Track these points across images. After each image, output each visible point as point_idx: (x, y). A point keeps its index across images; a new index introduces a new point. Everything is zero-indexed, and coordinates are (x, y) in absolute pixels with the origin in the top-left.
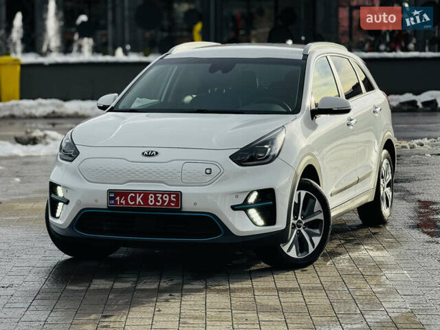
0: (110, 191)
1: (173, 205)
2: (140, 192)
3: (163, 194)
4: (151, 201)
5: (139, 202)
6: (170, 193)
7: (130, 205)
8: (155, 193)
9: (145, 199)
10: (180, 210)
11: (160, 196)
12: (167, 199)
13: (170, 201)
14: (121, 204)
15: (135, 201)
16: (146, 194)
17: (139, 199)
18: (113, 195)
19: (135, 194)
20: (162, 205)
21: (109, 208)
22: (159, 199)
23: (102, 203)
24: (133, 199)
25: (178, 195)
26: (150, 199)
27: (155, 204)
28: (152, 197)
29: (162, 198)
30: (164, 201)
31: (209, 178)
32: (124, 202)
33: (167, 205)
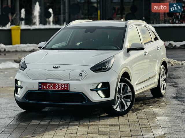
0: (39, 83)
1: (66, 89)
2: (52, 83)
3: (61, 84)
4: (57, 87)
5: (52, 88)
6: (64, 84)
7: (47, 89)
8: (58, 84)
9: (54, 86)
10: (69, 91)
11: (60, 85)
12: (63, 86)
13: (65, 87)
14: (44, 88)
16: (54, 84)
17: (51, 86)
18: (41, 84)
19: (50, 84)
20: (61, 89)
21: (39, 90)
23: (36, 88)
24: (49, 86)
25: (68, 85)
26: (56, 86)
27: (58, 89)
28: (57, 85)
29: (61, 86)
30: (62, 87)
31: (81, 77)
32: (45, 88)
33: (63, 89)
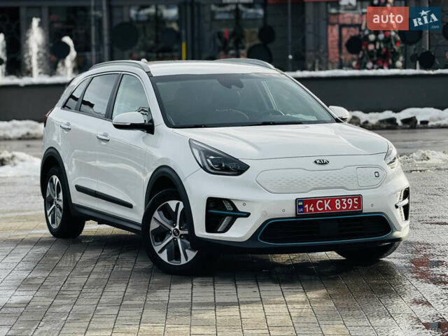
0: (297, 201)
1: (356, 207)
2: (326, 199)
3: (347, 199)
4: (338, 206)
5: (327, 208)
6: (353, 197)
7: (318, 211)
8: (340, 198)
9: (332, 204)
10: (361, 212)
11: (345, 200)
12: (351, 203)
13: (354, 204)
14: (310, 211)
15: (324, 207)
16: (332, 200)
17: (326, 205)
18: (301, 203)
19: (323, 200)
20: (347, 208)
21: (297, 216)
22: (344, 203)
23: (290, 211)
24: (322, 205)
25: (359, 198)
26: (337, 204)
27: (341, 209)
28: (338, 202)
29: (346, 202)
30: (348, 205)
31: (378, 181)
32: (313, 209)
33: (351, 209)
